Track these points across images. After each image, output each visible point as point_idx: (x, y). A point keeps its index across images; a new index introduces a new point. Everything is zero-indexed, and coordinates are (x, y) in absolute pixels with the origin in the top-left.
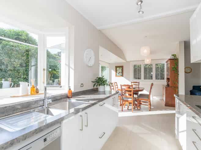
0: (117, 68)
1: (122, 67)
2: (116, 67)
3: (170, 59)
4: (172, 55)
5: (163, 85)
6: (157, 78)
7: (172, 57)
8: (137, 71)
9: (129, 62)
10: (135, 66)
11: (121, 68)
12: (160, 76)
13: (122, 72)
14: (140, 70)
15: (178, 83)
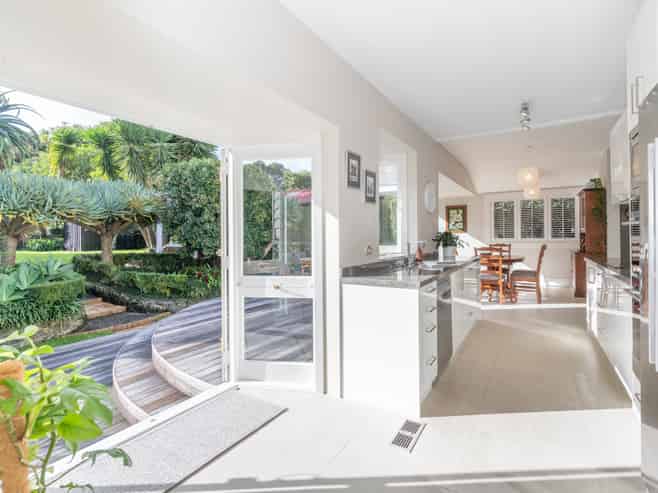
0: (452, 212)
1: (464, 208)
2: (449, 209)
3: (586, 190)
4: (592, 180)
5: (571, 251)
6: (555, 235)
7: (593, 186)
8: (502, 218)
9: (481, 196)
10: (496, 204)
11: (461, 211)
12: (562, 228)
13: (464, 222)
14: (510, 215)
15: (606, 244)
